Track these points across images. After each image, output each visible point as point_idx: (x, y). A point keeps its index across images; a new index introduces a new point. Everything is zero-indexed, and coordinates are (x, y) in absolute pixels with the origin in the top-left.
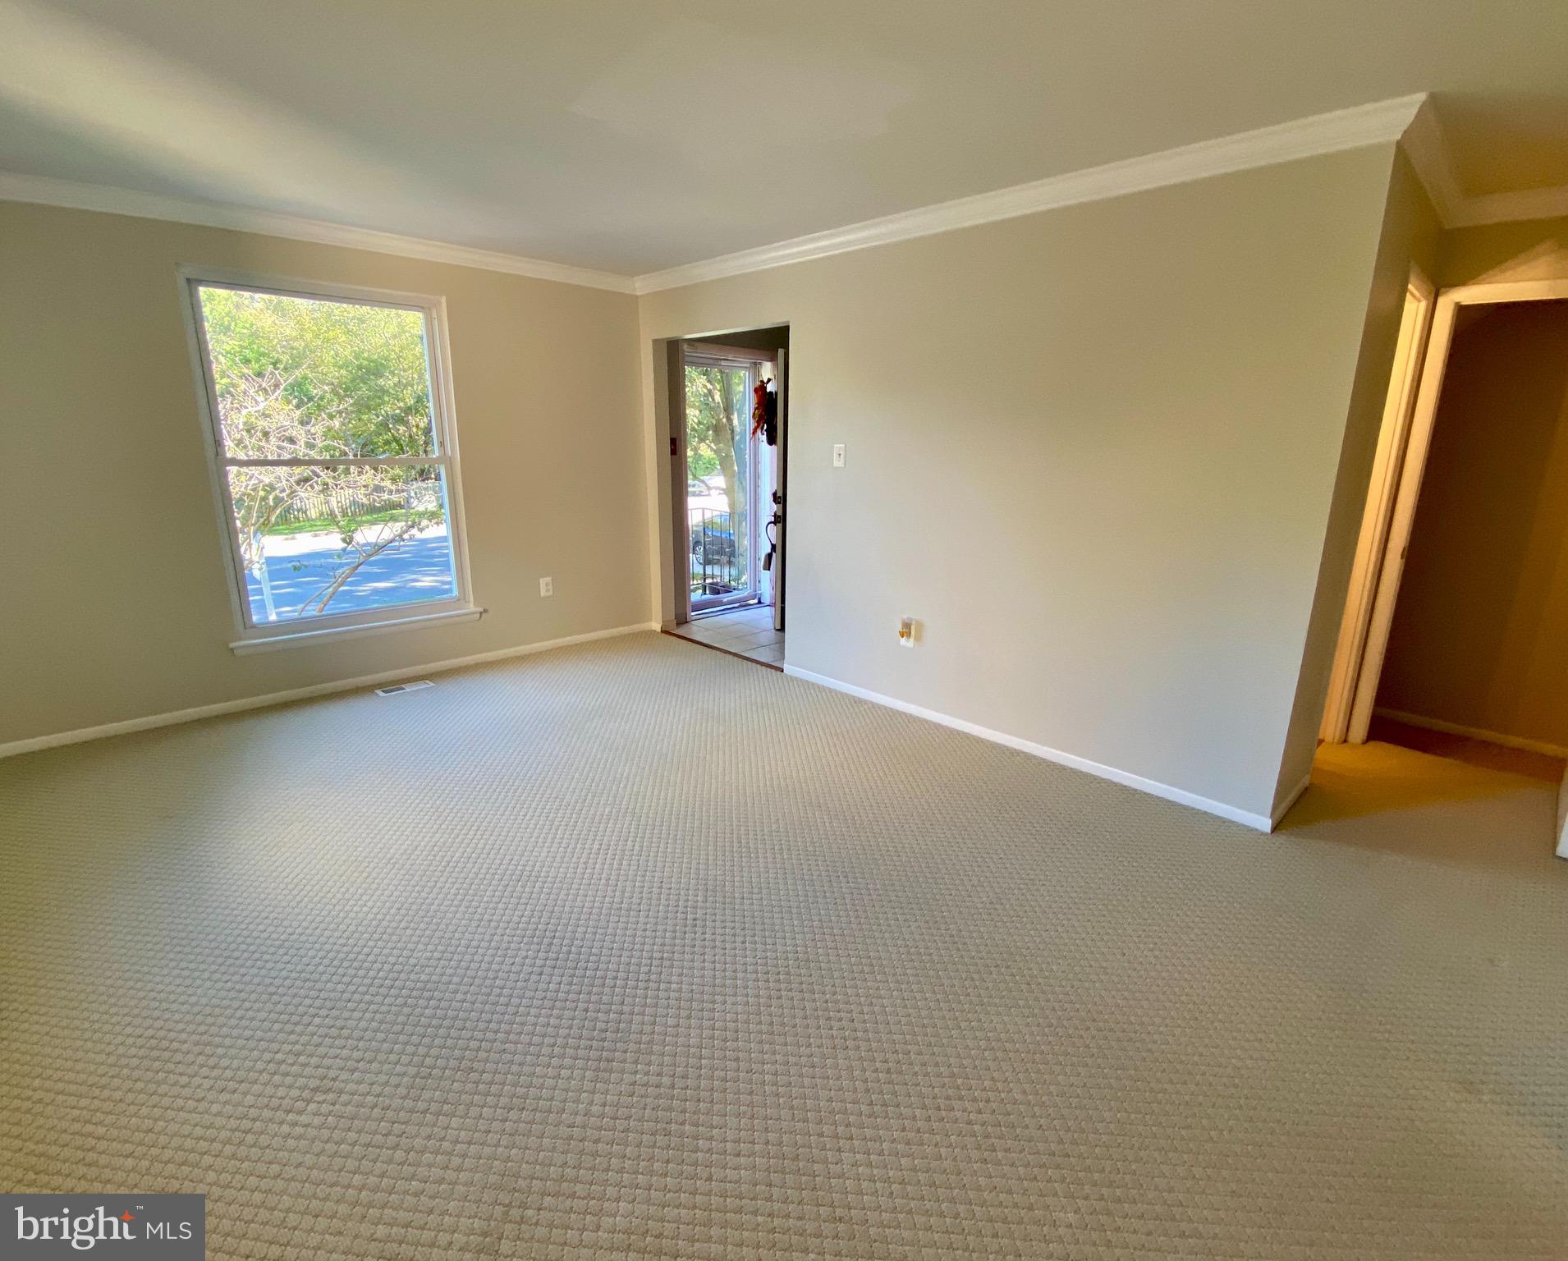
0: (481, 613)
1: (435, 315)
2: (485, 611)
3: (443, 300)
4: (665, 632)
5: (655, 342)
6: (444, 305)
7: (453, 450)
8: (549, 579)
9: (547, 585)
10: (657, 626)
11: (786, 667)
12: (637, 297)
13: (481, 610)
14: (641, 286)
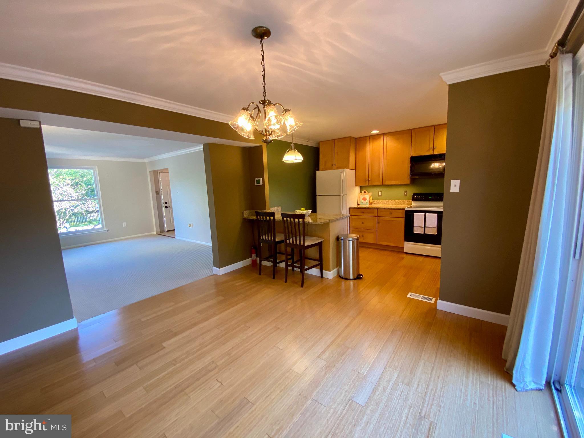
0: (107, 231)
1: (95, 170)
2: (108, 230)
3: (97, 167)
4: (157, 234)
5: (150, 172)
6: (97, 168)
7: (100, 196)
8: (125, 223)
9: (125, 224)
10: (155, 233)
11: (176, 237)
12: (146, 163)
13: (107, 230)
14: (146, 160)
